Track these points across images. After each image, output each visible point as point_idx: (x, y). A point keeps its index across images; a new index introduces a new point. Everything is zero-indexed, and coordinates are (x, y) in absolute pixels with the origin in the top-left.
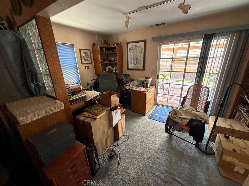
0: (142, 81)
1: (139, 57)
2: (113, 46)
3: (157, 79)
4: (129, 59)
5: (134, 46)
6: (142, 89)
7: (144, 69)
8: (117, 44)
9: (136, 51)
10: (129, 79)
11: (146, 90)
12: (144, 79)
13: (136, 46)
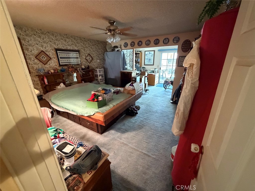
0: (152, 71)
1: (151, 58)
2: (138, 53)
3: (160, 70)
4: (145, 59)
5: (149, 53)
6: (153, 74)
7: (153, 65)
8: (140, 51)
9: (150, 55)
10: (145, 70)
11: (155, 74)
12: (154, 70)
13: (150, 53)
